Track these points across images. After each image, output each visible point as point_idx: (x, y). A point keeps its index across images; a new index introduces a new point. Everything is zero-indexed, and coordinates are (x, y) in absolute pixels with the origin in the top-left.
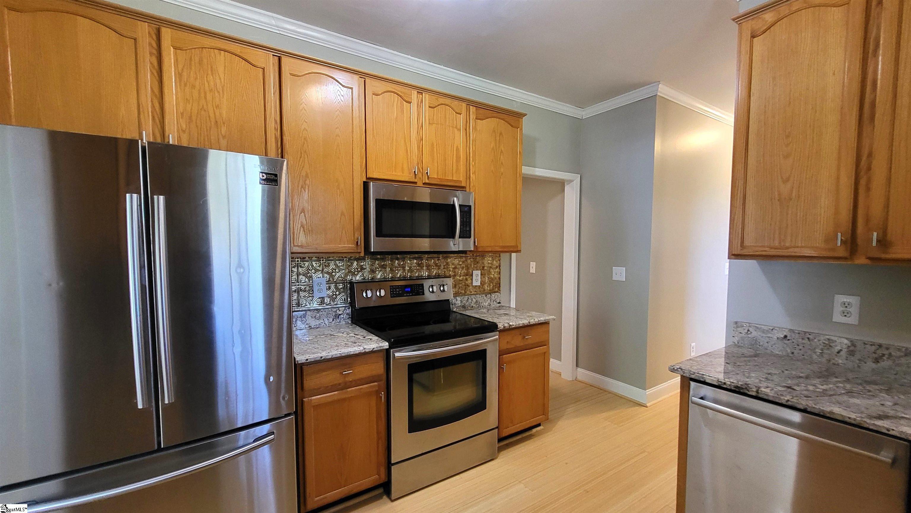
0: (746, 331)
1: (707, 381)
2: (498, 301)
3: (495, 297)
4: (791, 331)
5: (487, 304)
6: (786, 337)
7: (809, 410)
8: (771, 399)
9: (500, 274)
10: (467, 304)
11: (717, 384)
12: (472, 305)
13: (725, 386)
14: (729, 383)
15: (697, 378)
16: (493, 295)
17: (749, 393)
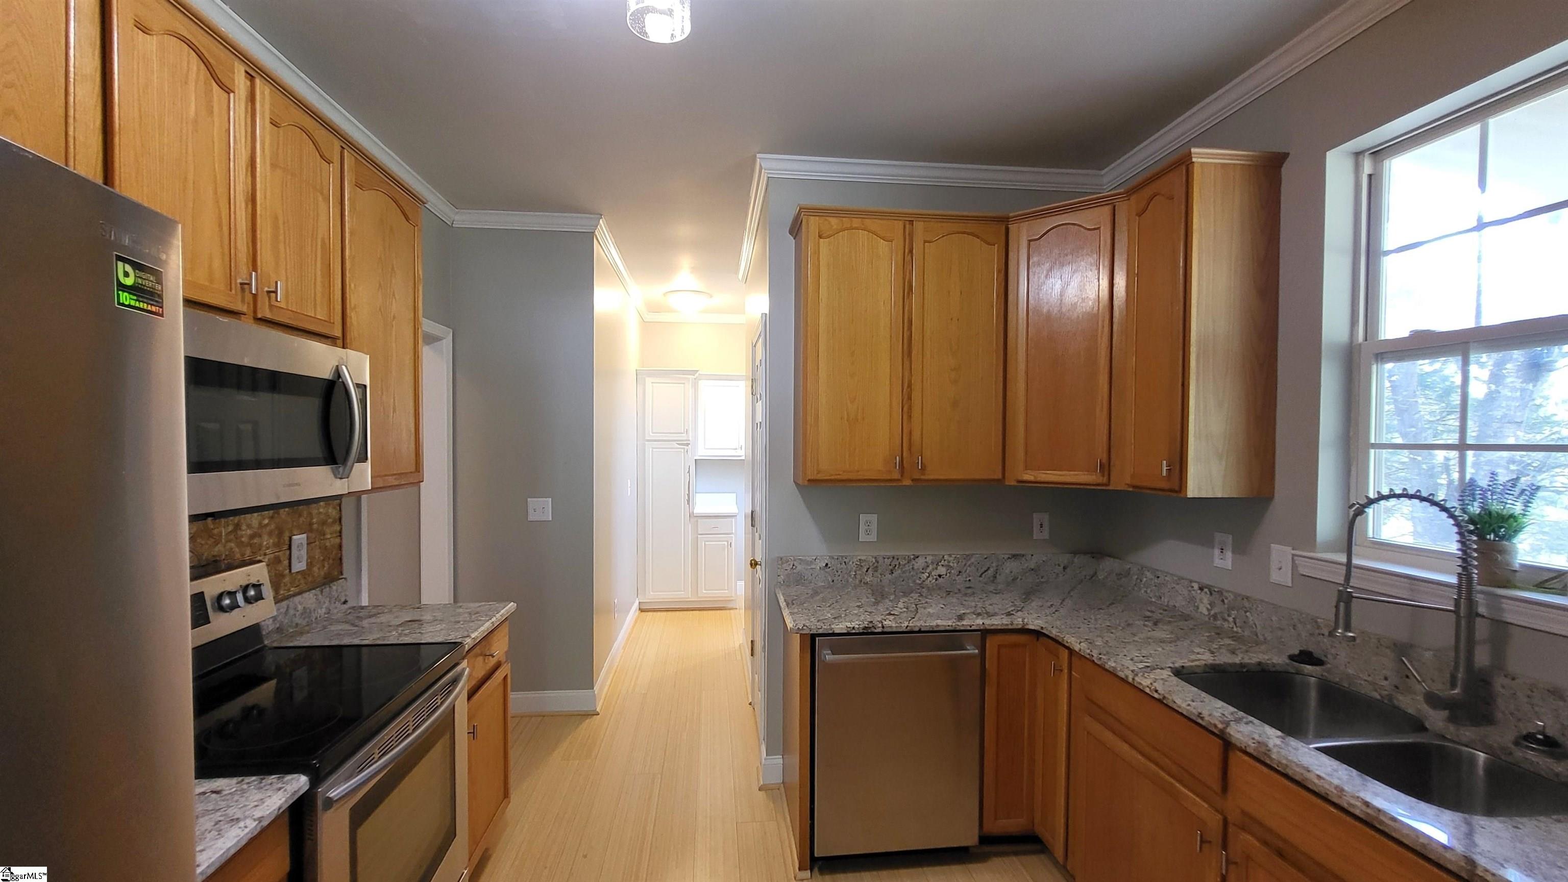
0: (791, 566)
1: (837, 631)
2: (343, 600)
3: (337, 591)
4: (832, 557)
5: (324, 610)
6: (827, 565)
7: (923, 629)
8: (894, 630)
9: (340, 536)
10: (286, 621)
11: (846, 632)
12: (297, 620)
13: (854, 631)
14: (857, 626)
15: (825, 632)
16: (334, 588)
17: (876, 631)
